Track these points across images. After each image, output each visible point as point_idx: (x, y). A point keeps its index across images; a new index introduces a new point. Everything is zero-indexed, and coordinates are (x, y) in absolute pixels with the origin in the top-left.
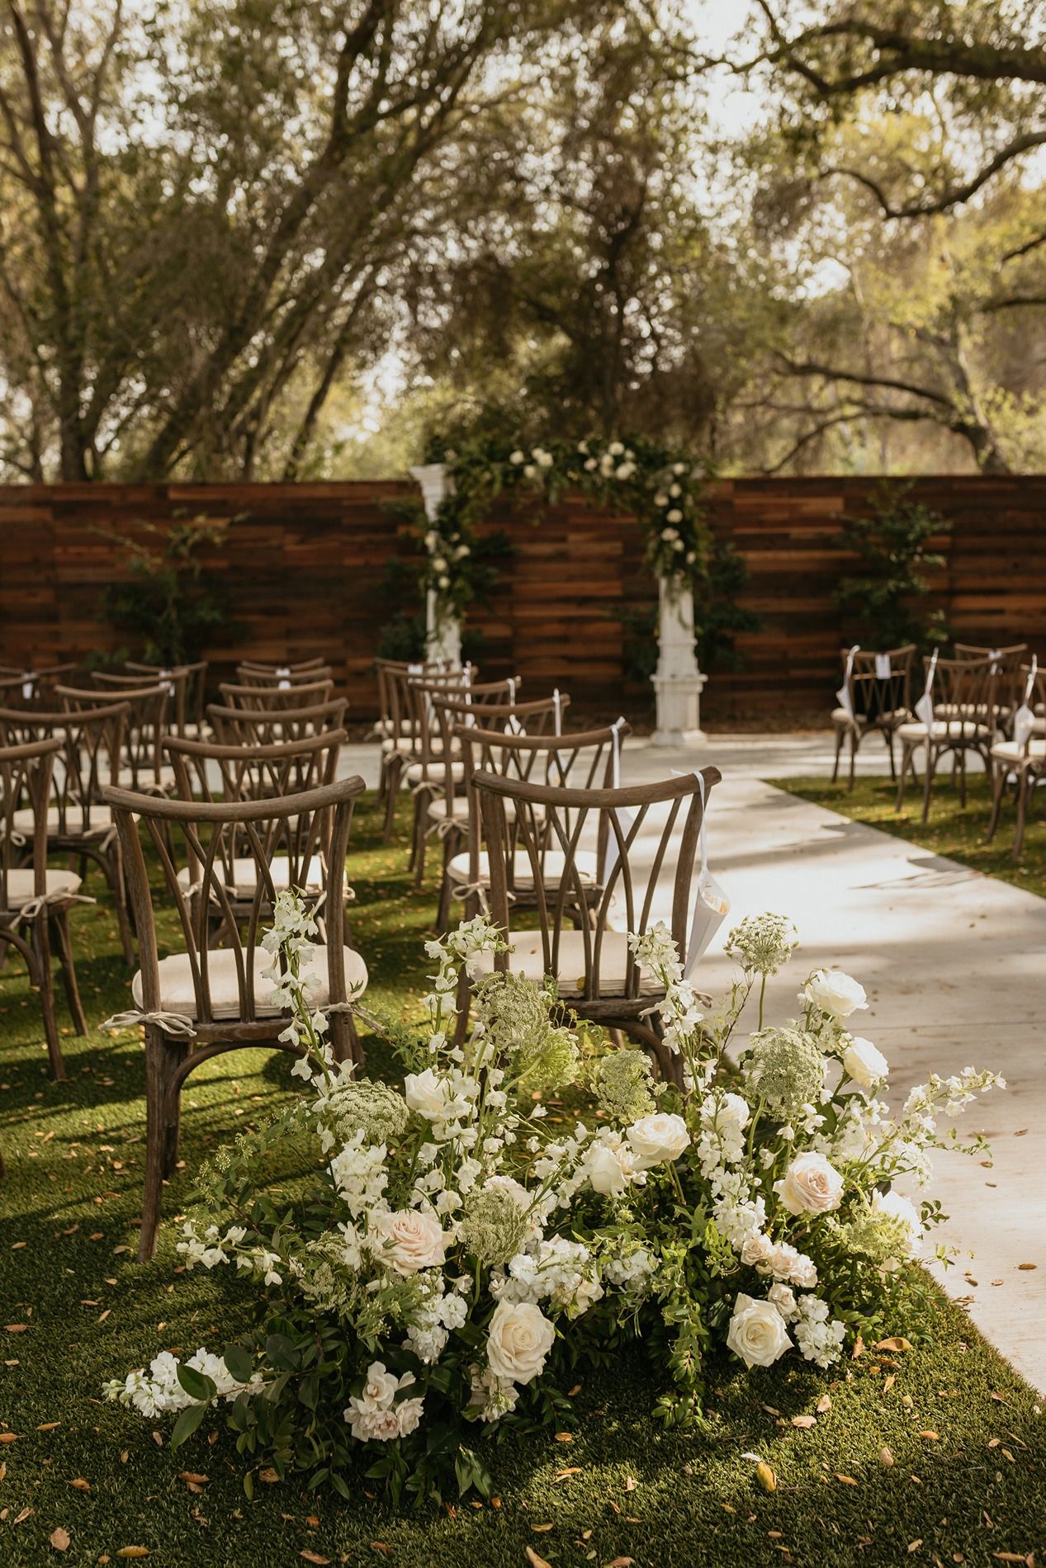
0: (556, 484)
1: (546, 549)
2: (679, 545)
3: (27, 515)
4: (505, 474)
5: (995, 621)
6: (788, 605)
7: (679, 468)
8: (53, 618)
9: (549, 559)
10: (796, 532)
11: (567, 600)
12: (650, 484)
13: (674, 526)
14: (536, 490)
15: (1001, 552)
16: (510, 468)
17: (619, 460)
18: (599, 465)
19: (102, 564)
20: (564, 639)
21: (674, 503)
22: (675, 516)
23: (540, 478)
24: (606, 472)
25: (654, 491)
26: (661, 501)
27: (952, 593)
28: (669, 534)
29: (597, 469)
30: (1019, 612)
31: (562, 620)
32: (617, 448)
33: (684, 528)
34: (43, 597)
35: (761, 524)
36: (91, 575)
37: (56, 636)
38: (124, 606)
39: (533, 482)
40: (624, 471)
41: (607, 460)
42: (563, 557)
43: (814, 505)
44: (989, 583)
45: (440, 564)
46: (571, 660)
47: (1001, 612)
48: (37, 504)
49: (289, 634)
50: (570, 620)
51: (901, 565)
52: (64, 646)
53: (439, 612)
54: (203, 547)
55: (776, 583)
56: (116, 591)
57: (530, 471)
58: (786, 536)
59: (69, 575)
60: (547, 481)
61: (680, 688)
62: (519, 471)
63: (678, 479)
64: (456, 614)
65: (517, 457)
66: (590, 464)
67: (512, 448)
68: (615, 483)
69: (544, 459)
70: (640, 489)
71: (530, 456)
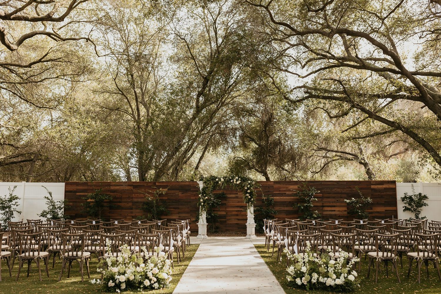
1: (233, 196)
2: (249, 197)
3: (127, 188)
4: (214, 183)
5: (333, 213)
6: (286, 209)
7: (249, 182)
8: (132, 209)
9: (234, 198)
10: (287, 193)
11: (238, 207)
13: (249, 193)
14: (221, 186)
15: (334, 197)
17: (237, 180)
18: (233, 181)
19: (142, 198)
20: (237, 215)
21: (248, 189)
22: (249, 191)
24: (235, 182)
25: (244, 186)
26: (246, 188)
27: (323, 206)
28: (247, 195)
30: (338, 211)
31: (236, 211)
32: (237, 178)
33: (251, 194)
34: (130, 204)
35: (280, 191)
36: (140, 200)
37: (132, 212)
38: (145, 206)
40: (238, 183)
41: (235, 180)
42: (237, 197)
43: (291, 187)
44: (331, 204)
45: (202, 200)
46: (238, 220)
47: (335, 211)
48: (129, 185)
49: (179, 213)
50: (238, 211)
51: (309, 200)
52: (133, 215)
53: (202, 210)
54: (161, 195)
55: (283, 204)
56: (144, 203)
57: (220, 182)
58: (285, 193)
59: (135, 200)
60: (223, 184)
61: (250, 226)
62: (217, 182)
63: (249, 184)
64: (205, 210)
65: (217, 180)
66: (232, 181)
67: (217, 178)
68: (236, 184)
69: (222, 180)
70: (241, 186)
71: (220, 179)
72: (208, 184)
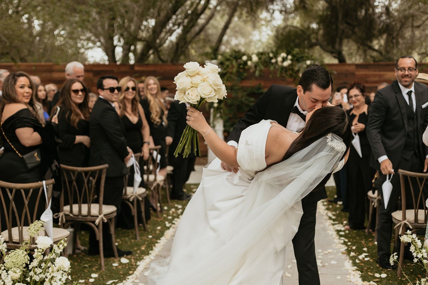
0: (258, 68)
4: (239, 65)
7: (309, 62)
12: (296, 68)
14: (252, 71)
16: (242, 62)
17: (284, 60)
23: (253, 66)
24: (280, 64)
25: (297, 71)
29: (276, 62)
32: (283, 55)
39: (250, 68)
40: (286, 64)
41: (280, 59)
53: (215, 116)
57: (249, 63)
60: (256, 67)
62: (245, 63)
64: (221, 117)
65: (245, 58)
66: (273, 61)
67: (244, 54)
68: (283, 68)
69: (255, 58)
70: (292, 70)
71: (250, 58)
72: (228, 66)
